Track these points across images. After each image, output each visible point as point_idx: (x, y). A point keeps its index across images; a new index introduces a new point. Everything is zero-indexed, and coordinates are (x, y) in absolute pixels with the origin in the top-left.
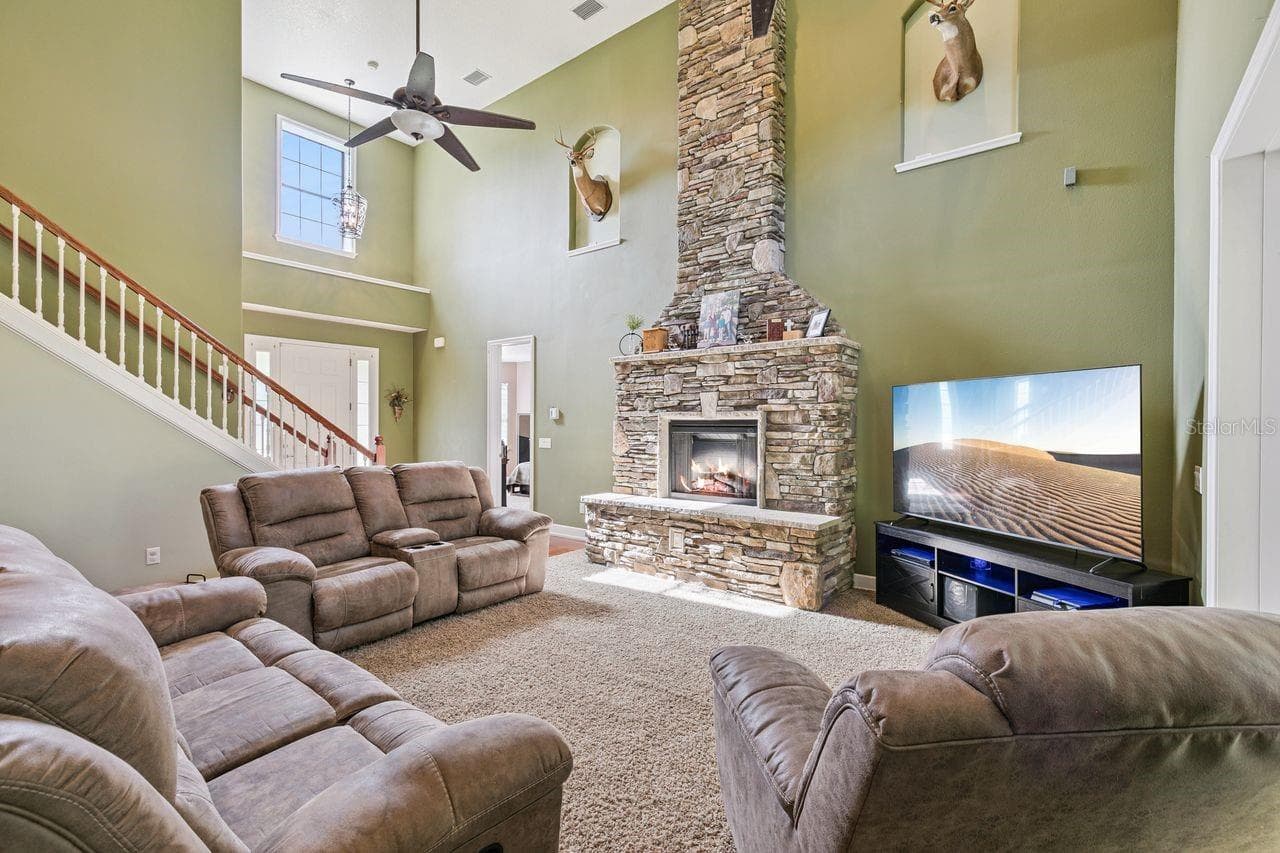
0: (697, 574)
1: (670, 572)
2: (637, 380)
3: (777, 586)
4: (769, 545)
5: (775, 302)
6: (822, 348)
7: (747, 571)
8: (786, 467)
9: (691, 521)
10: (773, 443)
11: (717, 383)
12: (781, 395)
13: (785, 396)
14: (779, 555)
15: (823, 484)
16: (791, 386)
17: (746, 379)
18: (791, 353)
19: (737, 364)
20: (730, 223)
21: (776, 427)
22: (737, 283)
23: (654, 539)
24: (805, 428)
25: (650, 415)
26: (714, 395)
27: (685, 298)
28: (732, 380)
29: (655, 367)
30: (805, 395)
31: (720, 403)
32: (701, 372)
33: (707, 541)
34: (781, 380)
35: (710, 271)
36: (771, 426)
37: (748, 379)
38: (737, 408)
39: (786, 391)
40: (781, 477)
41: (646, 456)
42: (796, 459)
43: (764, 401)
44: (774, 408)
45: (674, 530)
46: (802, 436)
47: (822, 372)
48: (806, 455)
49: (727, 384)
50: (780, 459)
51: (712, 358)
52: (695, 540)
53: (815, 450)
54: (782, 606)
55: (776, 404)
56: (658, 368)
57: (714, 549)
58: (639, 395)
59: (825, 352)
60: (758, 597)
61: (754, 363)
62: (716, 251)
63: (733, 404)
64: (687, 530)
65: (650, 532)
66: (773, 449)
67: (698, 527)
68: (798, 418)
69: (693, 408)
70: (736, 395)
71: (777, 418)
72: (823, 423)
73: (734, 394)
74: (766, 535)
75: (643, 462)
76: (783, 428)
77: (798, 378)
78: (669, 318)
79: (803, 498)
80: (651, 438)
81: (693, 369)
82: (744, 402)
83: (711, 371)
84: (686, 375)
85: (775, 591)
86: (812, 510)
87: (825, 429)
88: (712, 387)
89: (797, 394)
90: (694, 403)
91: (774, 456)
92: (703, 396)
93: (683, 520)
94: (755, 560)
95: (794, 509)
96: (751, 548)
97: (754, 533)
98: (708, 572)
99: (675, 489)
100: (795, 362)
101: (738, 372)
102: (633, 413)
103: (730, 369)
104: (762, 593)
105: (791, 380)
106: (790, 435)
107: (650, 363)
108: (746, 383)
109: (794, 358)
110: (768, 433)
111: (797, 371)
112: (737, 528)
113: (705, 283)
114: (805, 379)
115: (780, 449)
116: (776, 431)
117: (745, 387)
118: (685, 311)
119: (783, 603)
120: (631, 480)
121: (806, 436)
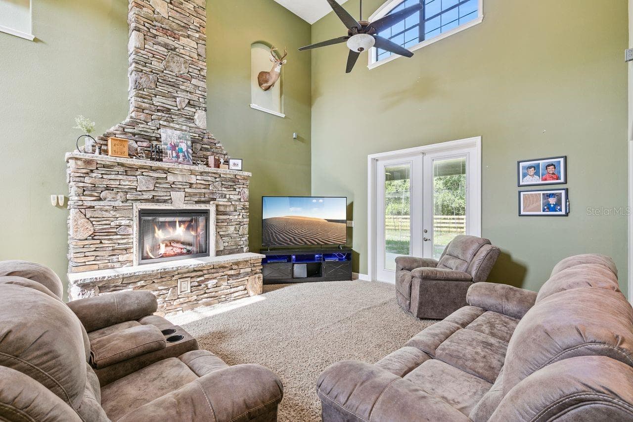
0: (199, 302)
1: (178, 309)
2: (105, 176)
3: (245, 289)
4: (242, 271)
5: (209, 147)
6: (242, 176)
7: (231, 288)
8: (227, 233)
9: (195, 271)
10: (219, 221)
11: (185, 187)
12: (223, 197)
13: (225, 197)
14: (247, 274)
15: (243, 239)
16: (229, 193)
17: (203, 186)
18: (228, 176)
19: (199, 177)
20: (179, 90)
21: (221, 213)
22: (184, 128)
23: (164, 292)
24: (235, 213)
25: (121, 204)
26: (183, 194)
27: (142, 123)
28: (194, 186)
29: (127, 169)
30: (236, 197)
31: (186, 199)
32: (171, 178)
33: (208, 279)
34: (224, 189)
35: (163, 113)
36: (218, 213)
37: (204, 187)
38: (197, 202)
39: (226, 195)
40: (223, 238)
41: (119, 237)
42: (232, 229)
43: (214, 199)
44: (221, 203)
45: (182, 280)
46: (234, 217)
47: (243, 187)
48: (236, 226)
49: (190, 187)
50: (224, 229)
51: (181, 171)
52: (198, 282)
53: (240, 223)
54: (249, 298)
55: (222, 201)
56: (129, 170)
57: (211, 283)
58: (107, 188)
59: (244, 179)
60: (237, 299)
61: (209, 179)
62: (170, 103)
63: (196, 200)
64: (192, 278)
65: (160, 288)
66: (220, 224)
67: (201, 273)
68: (232, 209)
69: (165, 201)
70: (196, 195)
71: (221, 209)
72: (243, 211)
73: (195, 194)
74: (241, 266)
75: (116, 241)
76: (225, 213)
77: (232, 189)
78: (125, 133)
79: (234, 247)
80: (124, 222)
81: (165, 176)
82: (203, 199)
83: (180, 179)
84: (158, 178)
85: (246, 292)
86: (238, 252)
87: (245, 214)
88: (180, 188)
89: (232, 197)
90: (167, 198)
91: (221, 228)
92: (174, 194)
93: (188, 272)
94: (236, 281)
95: (230, 253)
96: (232, 275)
97: (235, 267)
98: (207, 298)
99: (144, 257)
100: (230, 181)
101: (198, 181)
102: (102, 203)
103: (193, 179)
104: (238, 296)
105: (229, 189)
106: (228, 217)
107: (122, 165)
108: (203, 188)
109: (230, 179)
110: (218, 216)
111: (231, 185)
112: (225, 267)
113: (159, 119)
114: (235, 189)
115: (223, 224)
116: (221, 215)
117: (203, 191)
118: (143, 133)
119: (249, 296)
120: (98, 258)
121: (236, 217)
